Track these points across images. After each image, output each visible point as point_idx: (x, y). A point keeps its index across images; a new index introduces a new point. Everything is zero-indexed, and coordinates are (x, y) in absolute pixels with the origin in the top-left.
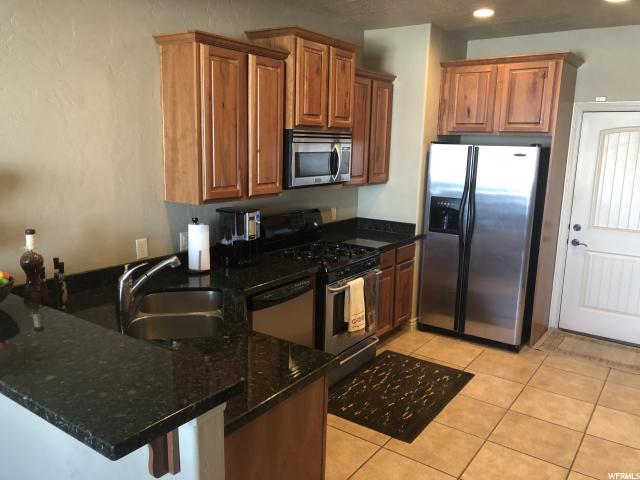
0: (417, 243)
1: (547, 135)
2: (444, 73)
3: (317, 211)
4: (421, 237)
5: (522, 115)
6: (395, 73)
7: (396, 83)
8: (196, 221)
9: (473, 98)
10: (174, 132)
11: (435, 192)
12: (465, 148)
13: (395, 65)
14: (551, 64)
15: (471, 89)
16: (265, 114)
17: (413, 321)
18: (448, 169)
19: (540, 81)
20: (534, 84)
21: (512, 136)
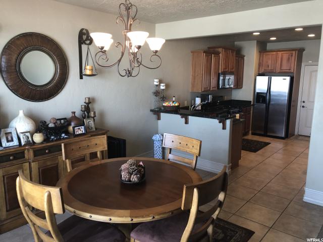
0: (252, 107)
1: (293, 73)
2: (260, 55)
3: (222, 96)
4: (253, 105)
5: (285, 67)
6: (245, 55)
7: (245, 58)
8: (198, 97)
9: (270, 62)
10: (195, 74)
11: (257, 91)
12: (267, 77)
13: (245, 52)
14: (294, 52)
15: (269, 60)
16: (215, 69)
17: (250, 132)
18: (262, 84)
19: (290, 57)
20: (289, 58)
21: (282, 74)
